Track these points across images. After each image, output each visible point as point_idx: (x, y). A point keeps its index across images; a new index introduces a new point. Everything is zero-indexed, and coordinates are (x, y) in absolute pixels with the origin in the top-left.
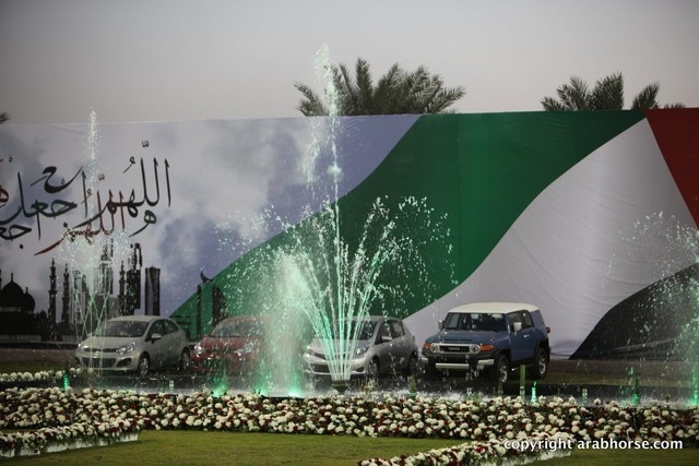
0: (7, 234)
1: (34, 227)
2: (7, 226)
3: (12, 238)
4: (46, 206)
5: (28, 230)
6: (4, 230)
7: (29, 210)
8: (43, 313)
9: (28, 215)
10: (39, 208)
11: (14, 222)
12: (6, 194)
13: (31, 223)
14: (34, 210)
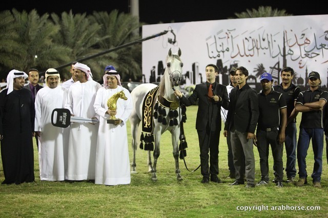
0: (310, 56)
1: (321, 53)
2: (310, 53)
3: (312, 57)
4: (325, 45)
5: (318, 55)
6: (309, 55)
7: (319, 47)
8: (325, 86)
9: (318, 49)
10: (323, 46)
11: (313, 52)
12: (309, 41)
13: (319, 52)
14: (321, 47)
